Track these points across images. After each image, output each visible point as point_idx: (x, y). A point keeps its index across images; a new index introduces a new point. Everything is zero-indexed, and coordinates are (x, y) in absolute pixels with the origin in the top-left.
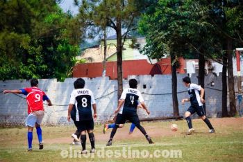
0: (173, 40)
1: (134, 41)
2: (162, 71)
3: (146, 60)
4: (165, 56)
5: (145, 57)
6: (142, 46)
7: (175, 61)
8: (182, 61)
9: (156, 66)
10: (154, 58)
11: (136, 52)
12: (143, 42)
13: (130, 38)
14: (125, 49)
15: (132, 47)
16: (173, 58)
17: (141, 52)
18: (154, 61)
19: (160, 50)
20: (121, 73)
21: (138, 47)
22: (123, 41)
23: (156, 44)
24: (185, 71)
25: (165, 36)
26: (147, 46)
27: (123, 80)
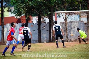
0: (27, 8)
1: (9, 8)
2: (22, 22)
3: (14, 17)
4: (23, 15)
5: (14, 15)
6: (13, 11)
7: (27, 17)
8: (31, 17)
9: (19, 19)
10: (18, 16)
11: (10, 13)
12: (13, 9)
13: (7, 7)
14: (5, 12)
15: (8, 11)
16: (26, 16)
17: (12, 13)
18: (18, 17)
19: (21, 12)
20: (3, 22)
21: (10, 11)
22: (4, 8)
23: (19, 10)
24: (32, 21)
25: (23, 6)
26: (15, 10)
27: (4, 26)
